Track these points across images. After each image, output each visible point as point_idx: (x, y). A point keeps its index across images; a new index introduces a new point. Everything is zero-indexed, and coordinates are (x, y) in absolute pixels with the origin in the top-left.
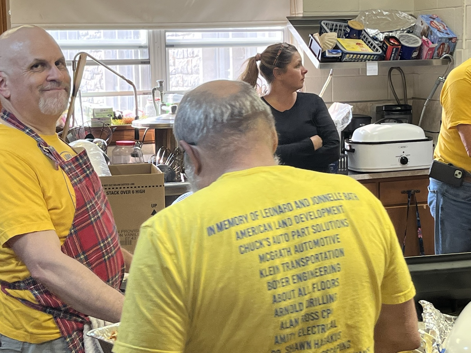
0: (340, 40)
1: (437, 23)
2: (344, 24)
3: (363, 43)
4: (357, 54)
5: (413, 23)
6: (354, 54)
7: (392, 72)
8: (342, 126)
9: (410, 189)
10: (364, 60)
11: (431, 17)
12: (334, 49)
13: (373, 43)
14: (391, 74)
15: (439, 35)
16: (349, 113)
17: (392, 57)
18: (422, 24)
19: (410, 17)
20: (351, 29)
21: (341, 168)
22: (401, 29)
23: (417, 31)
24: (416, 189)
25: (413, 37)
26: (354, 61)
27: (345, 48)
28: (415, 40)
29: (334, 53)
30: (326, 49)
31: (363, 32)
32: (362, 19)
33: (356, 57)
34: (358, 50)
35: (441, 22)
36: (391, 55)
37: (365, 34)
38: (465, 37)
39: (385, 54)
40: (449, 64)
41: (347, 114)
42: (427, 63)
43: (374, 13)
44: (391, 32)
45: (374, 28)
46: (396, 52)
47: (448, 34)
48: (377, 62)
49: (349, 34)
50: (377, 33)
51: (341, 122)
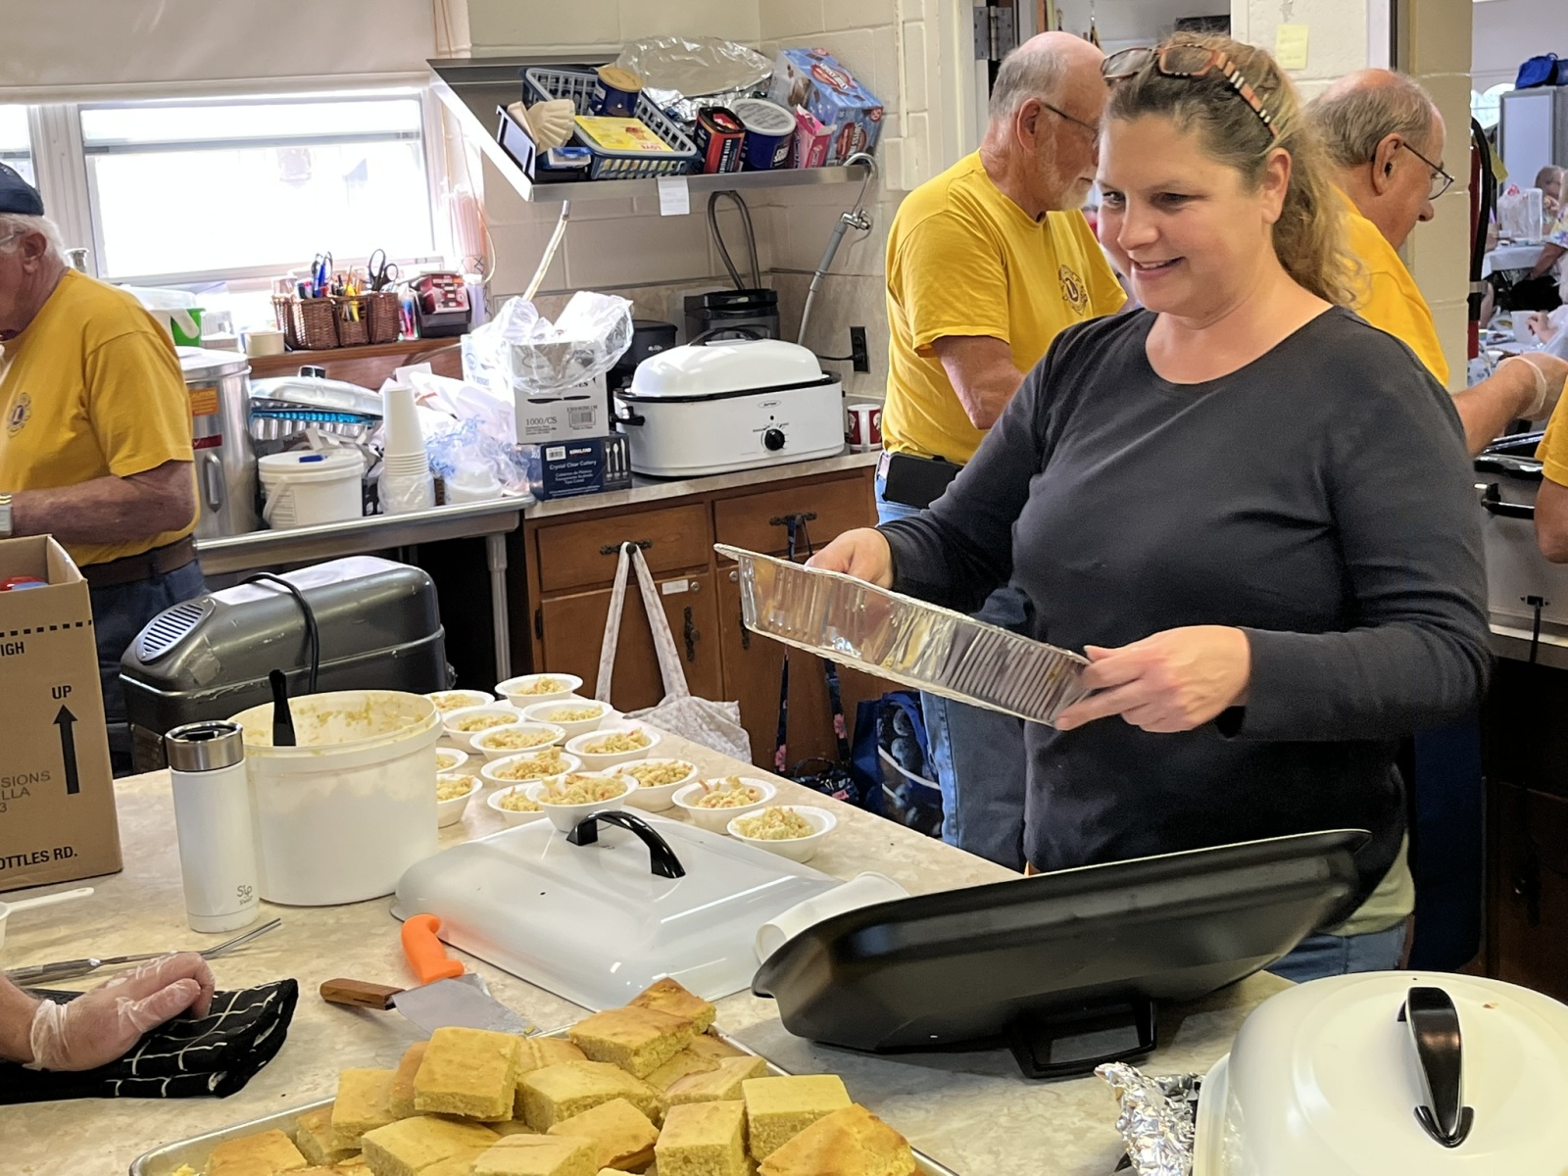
0: (582, 119)
1: (828, 70)
2: (586, 77)
3: (645, 128)
4: (633, 158)
5: (765, 71)
6: (624, 158)
7: (716, 204)
8: (608, 357)
9: (790, 513)
10: (650, 175)
11: (812, 56)
12: (567, 145)
13: (670, 125)
14: (716, 209)
15: (840, 102)
16: (624, 320)
17: (723, 164)
18: (791, 75)
19: (755, 56)
20: (609, 89)
21: (613, 471)
22: (737, 89)
23: (776, 92)
24: (805, 511)
25: (773, 110)
26: (625, 178)
27: (599, 141)
28: (778, 116)
29: (572, 156)
30: (549, 147)
31: (640, 99)
32: (631, 63)
33: (631, 165)
34: (633, 146)
35: (838, 68)
36: (721, 158)
37: (645, 102)
38: (904, 107)
39: (704, 156)
40: (868, 179)
41: (619, 323)
42: (810, 179)
43: (662, 45)
44: (712, 96)
45: (668, 88)
46: (732, 149)
47: (861, 99)
48: (685, 177)
49: (604, 103)
50: (676, 100)
51: (604, 348)
